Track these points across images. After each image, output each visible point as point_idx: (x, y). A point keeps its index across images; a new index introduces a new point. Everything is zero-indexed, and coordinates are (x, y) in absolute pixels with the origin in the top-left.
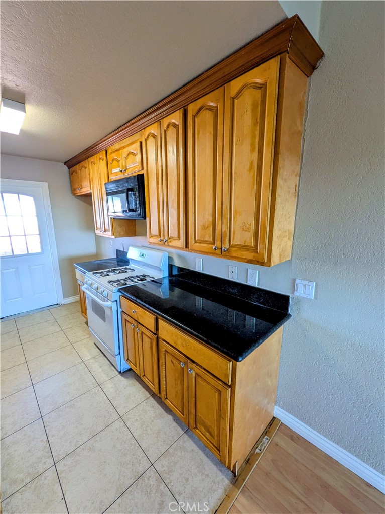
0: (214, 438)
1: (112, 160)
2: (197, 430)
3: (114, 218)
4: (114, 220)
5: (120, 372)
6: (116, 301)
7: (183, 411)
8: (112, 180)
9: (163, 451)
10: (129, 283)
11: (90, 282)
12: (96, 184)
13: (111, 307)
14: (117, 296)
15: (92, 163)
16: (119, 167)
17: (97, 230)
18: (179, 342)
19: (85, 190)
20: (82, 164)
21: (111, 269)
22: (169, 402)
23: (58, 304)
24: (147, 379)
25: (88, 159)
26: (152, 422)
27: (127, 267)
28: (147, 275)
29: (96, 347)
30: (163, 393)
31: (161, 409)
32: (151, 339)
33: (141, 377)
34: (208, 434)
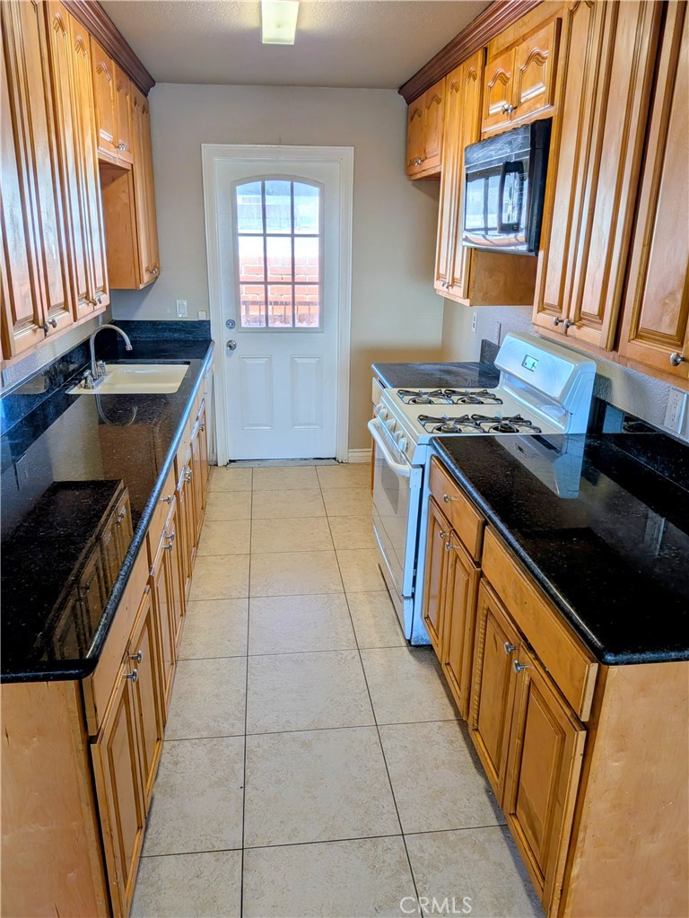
0: (539, 847)
1: (492, 77)
2: (515, 820)
3: (475, 249)
4: (474, 252)
5: (409, 641)
6: (423, 467)
7: (499, 769)
8: (486, 137)
9: (436, 827)
10: (469, 431)
11: (385, 411)
12: (452, 147)
13: (409, 478)
14: (424, 455)
15: (453, 86)
16: (504, 97)
17: (438, 279)
18: (510, 591)
19: (430, 166)
20: (433, 90)
21: (443, 390)
22: (480, 739)
23: (335, 459)
24: (451, 674)
25: (446, 75)
26: (437, 768)
27: (489, 390)
28: (525, 419)
29: (380, 572)
30: (473, 713)
31: (468, 756)
32: (469, 575)
33: (443, 665)
34: (530, 832)
